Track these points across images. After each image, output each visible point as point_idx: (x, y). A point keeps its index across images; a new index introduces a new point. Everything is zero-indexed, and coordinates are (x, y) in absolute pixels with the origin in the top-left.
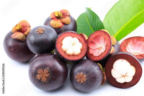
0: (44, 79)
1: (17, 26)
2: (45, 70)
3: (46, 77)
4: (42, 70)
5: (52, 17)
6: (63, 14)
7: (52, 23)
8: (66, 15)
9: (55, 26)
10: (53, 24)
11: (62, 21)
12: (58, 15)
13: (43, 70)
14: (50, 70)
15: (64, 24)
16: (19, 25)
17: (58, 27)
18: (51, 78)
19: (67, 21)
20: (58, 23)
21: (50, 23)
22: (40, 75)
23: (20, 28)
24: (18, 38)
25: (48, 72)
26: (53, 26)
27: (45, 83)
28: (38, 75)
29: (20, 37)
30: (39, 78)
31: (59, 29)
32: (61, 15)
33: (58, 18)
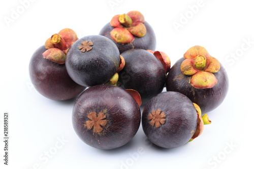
0: (97, 130)
1: (53, 38)
2: (100, 114)
3: (100, 125)
4: (95, 113)
5: (114, 24)
6: (133, 19)
7: (114, 35)
8: (137, 20)
9: (118, 39)
10: (116, 37)
11: (132, 31)
12: (125, 20)
13: (97, 113)
14: (109, 113)
15: (135, 36)
16: (57, 36)
17: (125, 41)
18: (109, 127)
19: (140, 32)
20: (125, 35)
21: (110, 34)
22: (91, 122)
23: (59, 41)
24: (53, 58)
25: (105, 117)
26: (116, 39)
27: (99, 135)
28: (88, 122)
29: (56, 56)
30: (89, 128)
31: (127, 45)
32: (130, 21)
33: (125, 25)
